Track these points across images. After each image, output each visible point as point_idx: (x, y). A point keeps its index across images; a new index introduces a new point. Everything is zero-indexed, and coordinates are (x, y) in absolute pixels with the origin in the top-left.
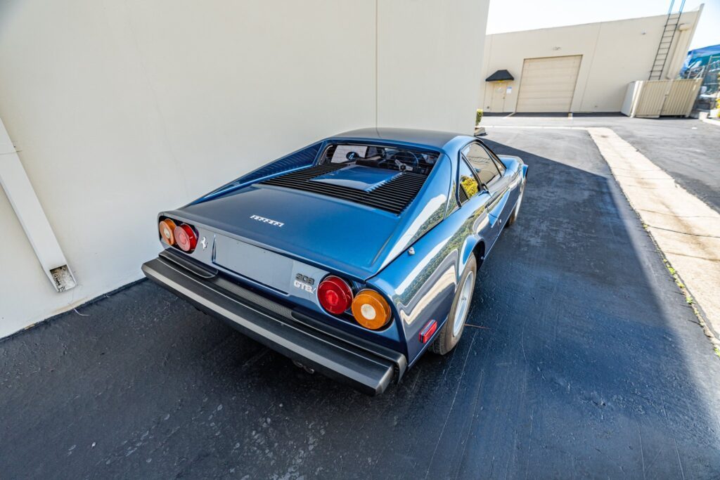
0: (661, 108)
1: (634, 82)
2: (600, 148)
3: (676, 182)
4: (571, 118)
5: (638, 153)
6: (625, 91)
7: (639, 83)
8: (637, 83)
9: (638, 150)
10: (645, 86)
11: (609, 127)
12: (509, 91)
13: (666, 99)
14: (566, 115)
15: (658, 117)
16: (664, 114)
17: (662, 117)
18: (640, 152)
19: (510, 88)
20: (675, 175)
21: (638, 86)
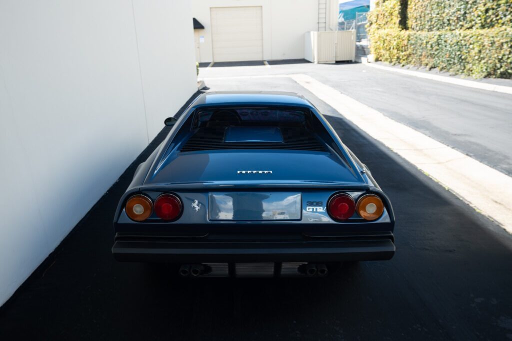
0: (334, 55)
1: (309, 32)
2: (314, 93)
3: (384, 115)
4: (268, 66)
5: (342, 94)
6: (304, 39)
7: (314, 34)
8: (312, 33)
9: (342, 93)
10: (319, 36)
11: (305, 73)
12: (202, 40)
13: (336, 47)
14: (261, 63)
15: (334, 62)
16: (339, 59)
17: (338, 63)
18: (344, 94)
19: (203, 37)
20: (381, 110)
21: (314, 36)
